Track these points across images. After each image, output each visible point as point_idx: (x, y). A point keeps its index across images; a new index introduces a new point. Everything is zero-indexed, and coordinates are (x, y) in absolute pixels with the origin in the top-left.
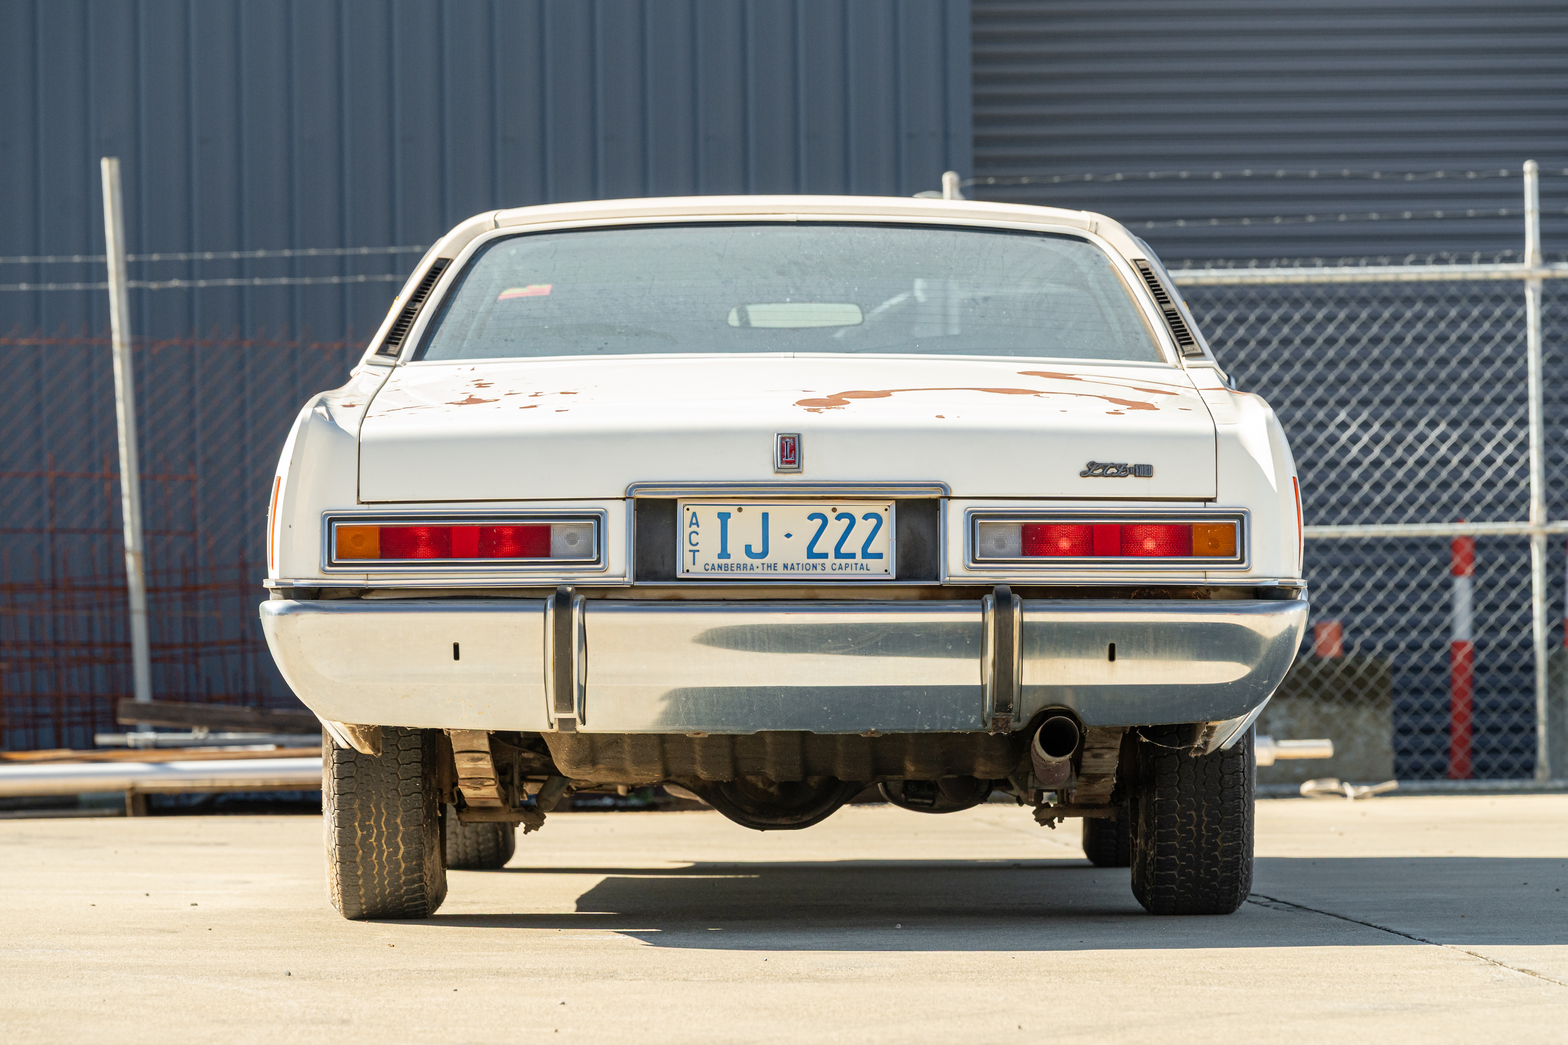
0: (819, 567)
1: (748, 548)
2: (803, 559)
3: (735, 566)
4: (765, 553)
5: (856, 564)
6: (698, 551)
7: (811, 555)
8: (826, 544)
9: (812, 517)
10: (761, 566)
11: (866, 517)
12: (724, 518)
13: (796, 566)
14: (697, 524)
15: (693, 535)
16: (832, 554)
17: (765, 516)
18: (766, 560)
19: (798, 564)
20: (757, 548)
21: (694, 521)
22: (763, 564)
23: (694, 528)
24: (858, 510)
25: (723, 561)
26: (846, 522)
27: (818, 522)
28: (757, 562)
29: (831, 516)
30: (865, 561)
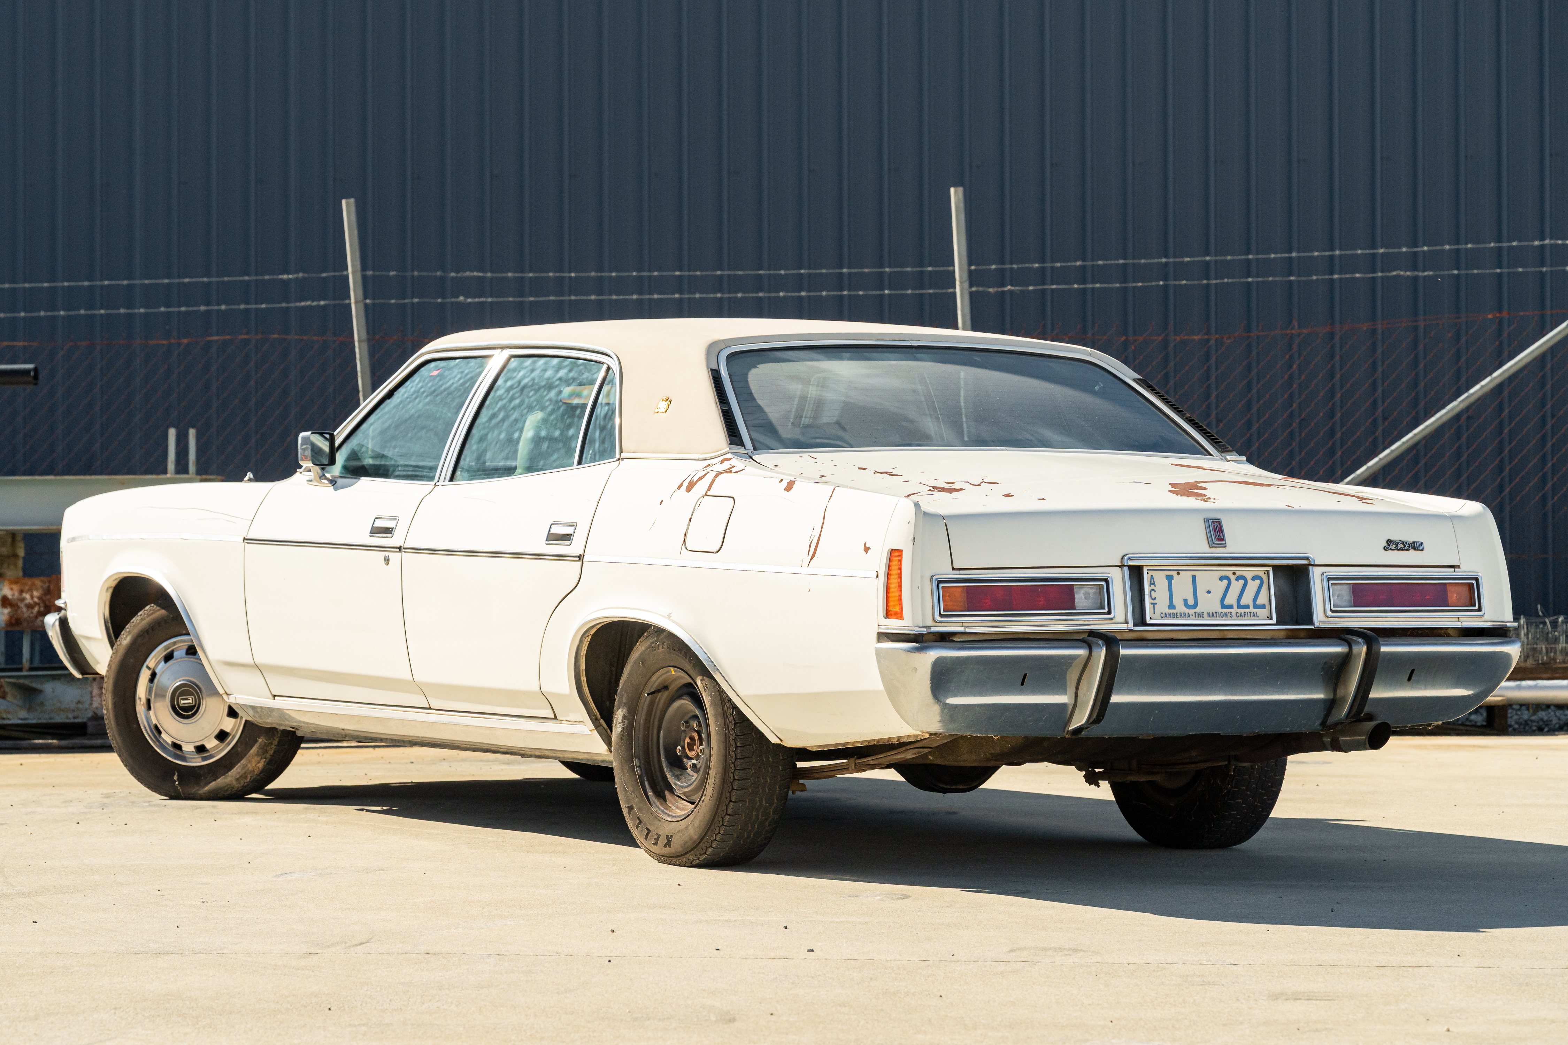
0: (1229, 615)
1: (1185, 601)
2: (1218, 608)
3: (1178, 614)
4: (1195, 606)
5: (1250, 613)
6: (1156, 604)
7: (1223, 606)
8: (1231, 599)
9: (1222, 578)
10: (1194, 615)
11: (1254, 578)
12: (1170, 578)
13: (1215, 614)
14: (1154, 584)
15: (1153, 592)
16: (1235, 606)
17: (1194, 578)
18: (1197, 610)
19: (1216, 613)
20: (1191, 602)
21: (1152, 582)
22: (1195, 613)
23: (1153, 587)
24: (1248, 573)
25: (1172, 611)
26: (1242, 582)
27: (1225, 582)
28: (1191, 611)
29: (1233, 578)
30: (1255, 611)
